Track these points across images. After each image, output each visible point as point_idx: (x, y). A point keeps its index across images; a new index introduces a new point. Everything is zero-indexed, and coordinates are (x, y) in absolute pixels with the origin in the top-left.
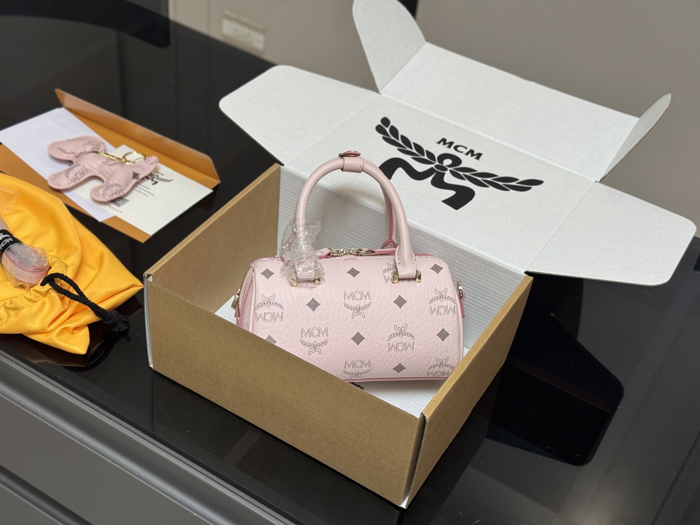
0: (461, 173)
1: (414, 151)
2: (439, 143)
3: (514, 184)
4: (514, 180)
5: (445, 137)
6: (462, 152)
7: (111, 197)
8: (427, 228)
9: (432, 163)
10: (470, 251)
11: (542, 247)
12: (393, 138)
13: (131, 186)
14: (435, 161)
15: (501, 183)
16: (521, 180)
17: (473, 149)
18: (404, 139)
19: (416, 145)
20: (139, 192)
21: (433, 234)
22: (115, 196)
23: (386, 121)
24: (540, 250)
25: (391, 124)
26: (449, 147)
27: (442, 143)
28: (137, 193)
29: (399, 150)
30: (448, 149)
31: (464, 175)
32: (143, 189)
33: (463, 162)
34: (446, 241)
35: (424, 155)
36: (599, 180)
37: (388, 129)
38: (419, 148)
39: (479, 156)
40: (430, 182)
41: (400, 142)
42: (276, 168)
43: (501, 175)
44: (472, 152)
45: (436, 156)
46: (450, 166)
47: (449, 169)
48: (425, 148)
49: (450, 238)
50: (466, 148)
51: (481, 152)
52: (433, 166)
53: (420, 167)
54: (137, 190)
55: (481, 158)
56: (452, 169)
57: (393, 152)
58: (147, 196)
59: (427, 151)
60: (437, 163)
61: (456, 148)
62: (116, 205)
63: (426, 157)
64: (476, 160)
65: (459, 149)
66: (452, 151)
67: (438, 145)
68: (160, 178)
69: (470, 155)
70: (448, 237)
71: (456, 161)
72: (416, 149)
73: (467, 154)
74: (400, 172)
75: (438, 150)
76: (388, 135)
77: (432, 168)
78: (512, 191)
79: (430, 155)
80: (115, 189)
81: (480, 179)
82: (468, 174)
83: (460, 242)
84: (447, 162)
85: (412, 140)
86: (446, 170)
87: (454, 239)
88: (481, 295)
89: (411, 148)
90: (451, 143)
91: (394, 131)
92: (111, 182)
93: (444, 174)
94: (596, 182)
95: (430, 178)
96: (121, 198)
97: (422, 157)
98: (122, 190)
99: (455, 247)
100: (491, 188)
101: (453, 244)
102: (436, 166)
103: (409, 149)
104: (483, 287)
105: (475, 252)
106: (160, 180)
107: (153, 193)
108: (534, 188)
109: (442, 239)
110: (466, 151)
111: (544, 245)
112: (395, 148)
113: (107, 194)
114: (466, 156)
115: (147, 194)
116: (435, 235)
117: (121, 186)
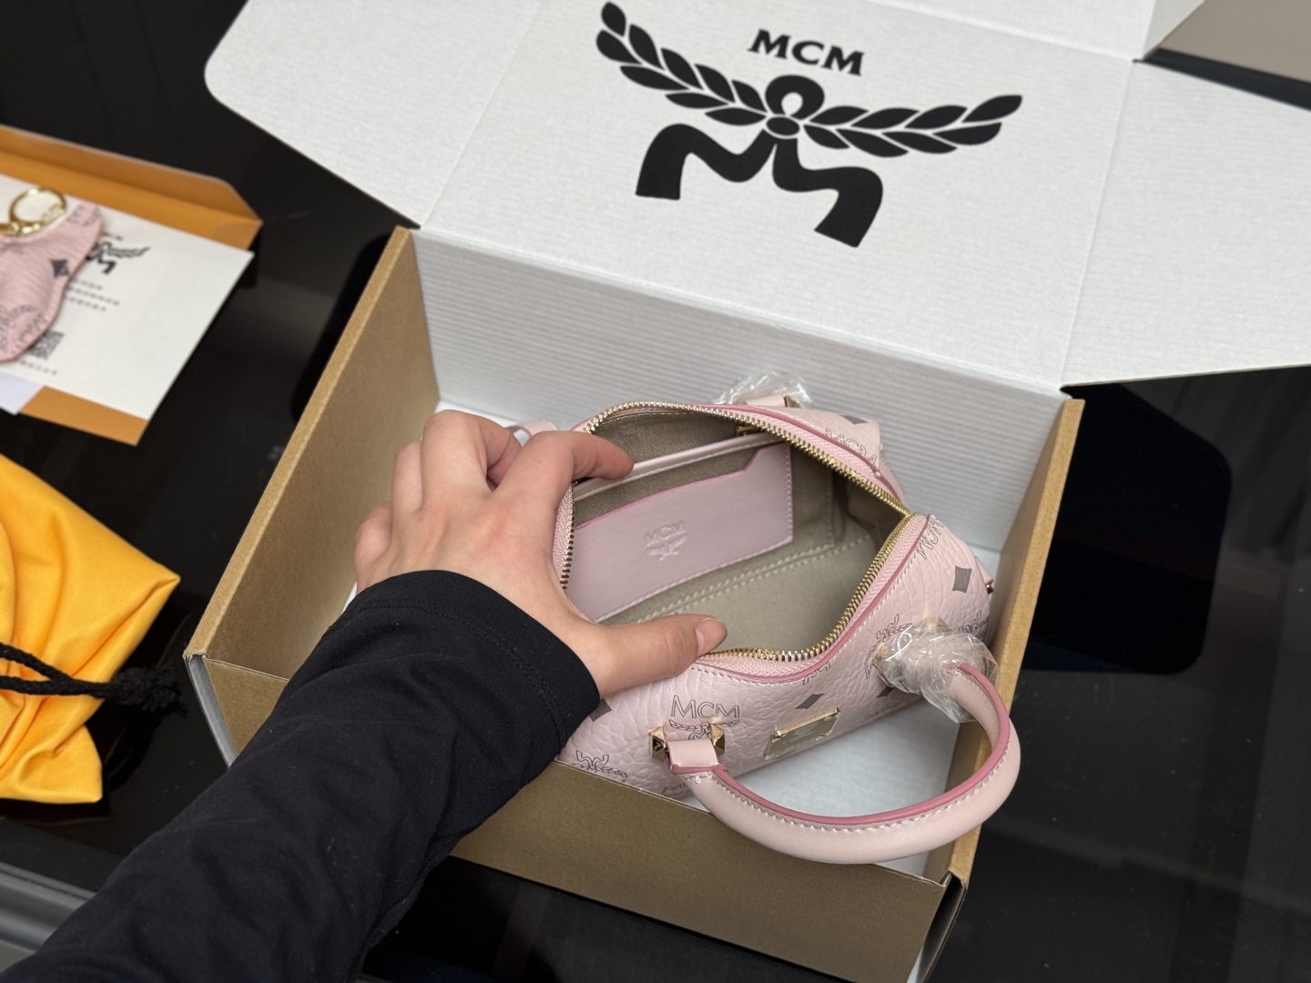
0: (832, 129)
1: (706, 91)
2: (755, 48)
3: (958, 124)
4: (955, 112)
5: (765, 28)
6: (815, 62)
7: (19, 343)
8: (806, 322)
9: (760, 118)
10: (920, 361)
11: (1077, 299)
12: (646, 65)
13: (56, 297)
14: (763, 109)
15: (929, 133)
16: (971, 107)
17: (838, 44)
18: (675, 61)
19: (703, 69)
20: (80, 302)
21: (823, 336)
22: (30, 339)
23: (613, 16)
24: (1074, 313)
25: (630, 21)
26: (782, 54)
27: (762, 48)
28: (75, 305)
29: (671, 97)
30: (781, 60)
31: (844, 133)
32: (86, 294)
33: (827, 93)
34: (858, 346)
35: (732, 99)
36: (1140, 56)
37: (625, 40)
38: (714, 78)
39: (856, 58)
40: (770, 178)
41: (667, 73)
42: (402, 243)
43: (923, 107)
44: (836, 52)
45: (761, 91)
46: (801, 114)
47: (802, 123)
48: (730, 76)
49: (869, 338)
50: (821, 46)
51: (859, 49)
52: (761, 126)
53: (736, 139)
54: (73, 299)
55: (865, 64)
56: (807, 121)
57: (660, 112)
58: (103, 309)
59: (736, 84)
60: (770, 115)
61: (797, 51)
62: (38, 355)
63: (738, 104)
64: (854, 77)
65: (808, 53)
66: (791, 67)
67: (753, 54)
68: (115, 250)
69: (835, 64)
70: (862, 337)
71: (812, 93)
72: (712, 86)
73: (828, 65)
74: (694, 168)
75: (760, 71)
76: (634, 60)
77: (763, 133)
78: (962, 150)
79: (747, 93)
80: (23, 319)
81: (878, 133)
82: (847, 126)
83: (891, 344)
84: (792, 103)
85: (692, 60)
86: (795, 129)
87: (876, 340)
88: (955, 440)
89: (697, 85)
90: (783, 41)
91: (641, 39)
92: (10, 307)
93: (795, 141)
94: (1136, 61)
95: (768, 167)
96: (45, 334)
97: (731, 105)
98: (40, 316)
99: (884, 357)
100: (913, 154)
101: (875, 350)
102: (771, 124)
103: (692, 90)
104: (959, 425)
105: (935, 362)
106: (118, 256)
107: (114, 298)
108: (1005, 121)
109: (848, 343)
110: (823, 56)
111: (1079, 291)
112: (660, 95)
113: (9, 339)
114: (826, 71)
115: (102, 304)
116: (829, 338)
117: (35, 309)
